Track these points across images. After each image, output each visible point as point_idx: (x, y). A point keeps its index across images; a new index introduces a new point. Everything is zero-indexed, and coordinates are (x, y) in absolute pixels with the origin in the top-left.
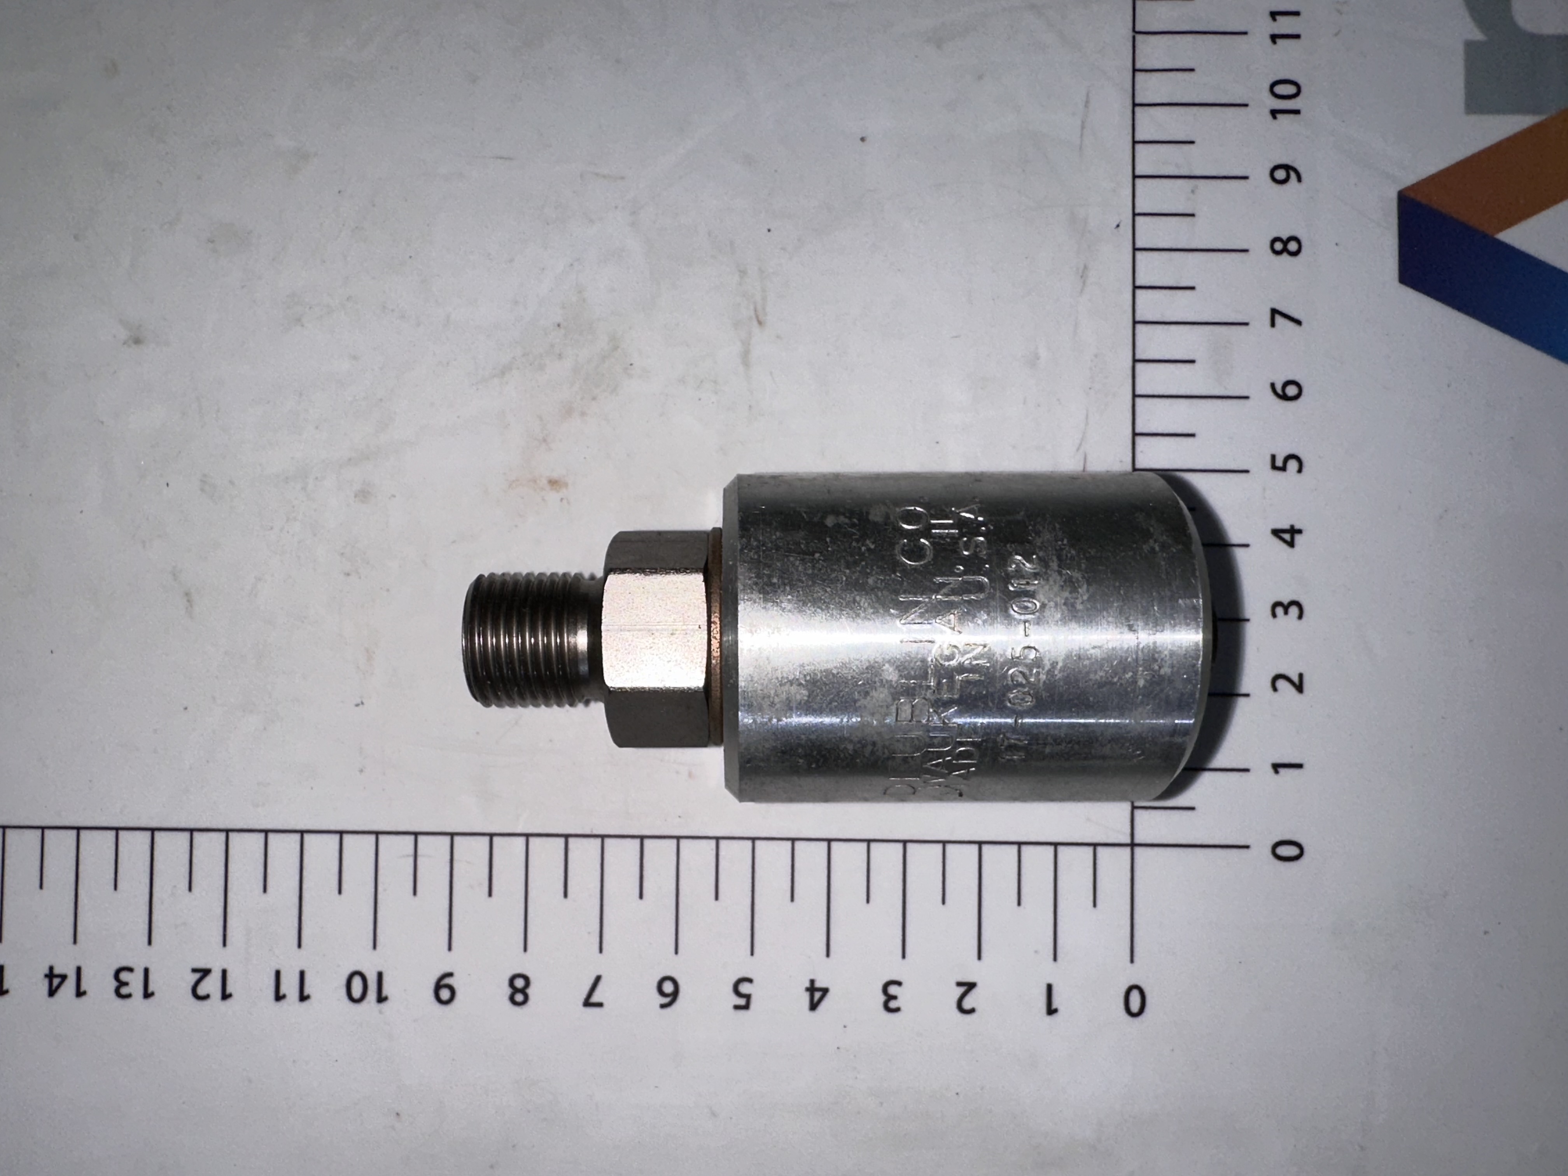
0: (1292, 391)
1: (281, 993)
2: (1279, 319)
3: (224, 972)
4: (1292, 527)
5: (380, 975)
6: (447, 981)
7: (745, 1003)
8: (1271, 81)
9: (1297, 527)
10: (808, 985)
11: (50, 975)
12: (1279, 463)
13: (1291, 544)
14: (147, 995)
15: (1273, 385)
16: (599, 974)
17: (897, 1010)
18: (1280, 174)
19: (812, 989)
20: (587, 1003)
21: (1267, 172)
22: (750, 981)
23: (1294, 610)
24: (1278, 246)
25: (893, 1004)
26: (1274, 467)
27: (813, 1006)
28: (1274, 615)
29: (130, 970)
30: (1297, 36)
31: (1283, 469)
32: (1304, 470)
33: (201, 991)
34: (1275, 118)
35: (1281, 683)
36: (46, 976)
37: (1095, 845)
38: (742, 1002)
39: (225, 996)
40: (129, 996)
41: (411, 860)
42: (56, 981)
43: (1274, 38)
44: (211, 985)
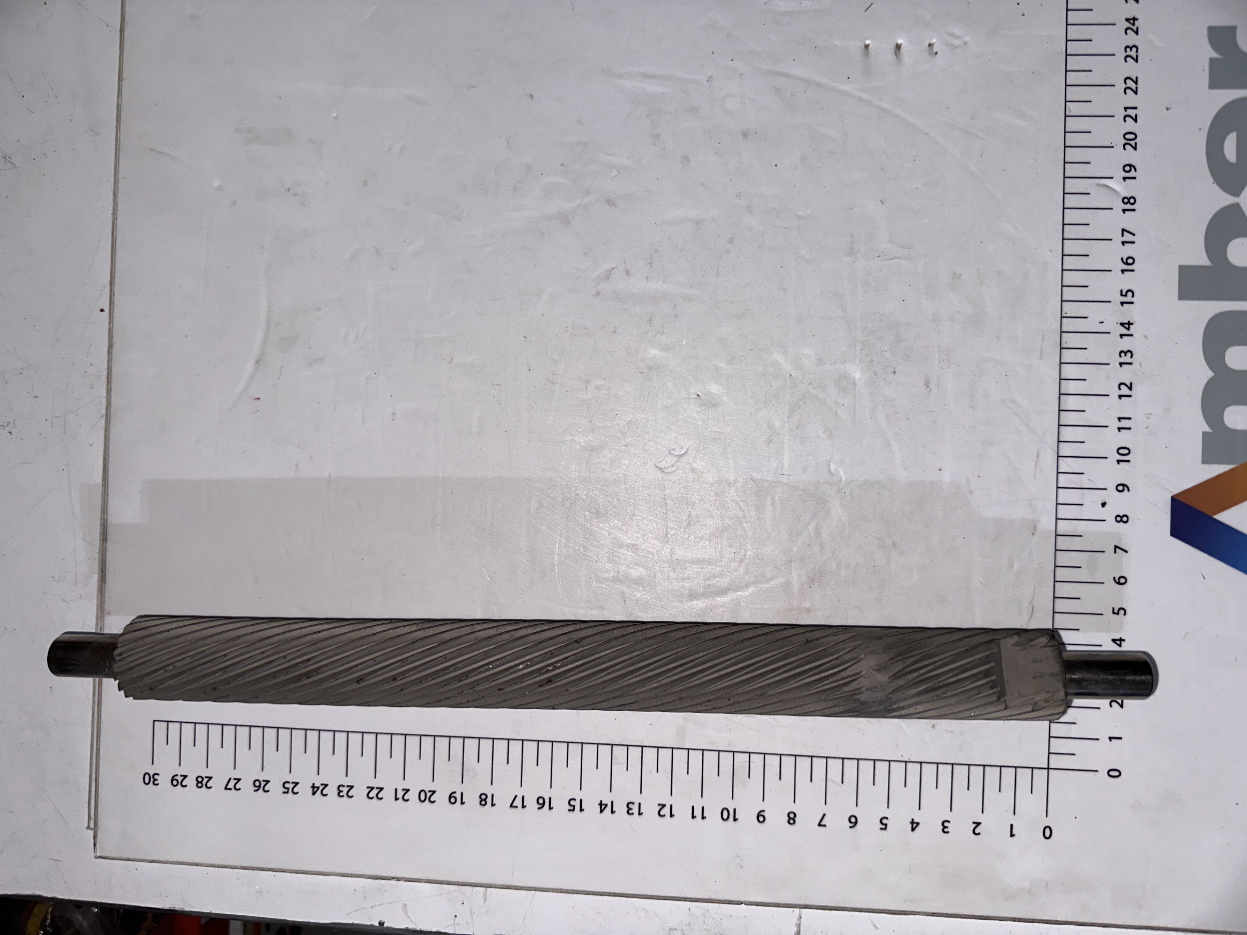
0: (1122, 581)
1: (694, 816)
2: (1117, 550)
3: (671, 806)
4: (1121, 638)
5: (735, 810)
6: (762, 813)
7: (885, 827)
8: (1117, 448)
9: (1123, 638)
10: (911, 821)
11: (601, 804)
12: (1116, 611)
13: (1120, 646)
14: (640, 814)
15: (1114, 578)
16: (824, 813)
17: (948, 832)
18: (1120, 488)
20: (820, 825)
21: (1115, 488)
22: (887, 818)
24: (1119, 519)
25: (946, 830)
26: (1114, 613)
27: (913, 830)
29: (633, 803)
30: (1129, 429)
31: (1118, 614)
32: (1126, 614)
33: (662, 813)
34: (1119, 464)
35: (1113, 704)
36: (599, 804)
37: (1032, 768)
38: (883, 827)
39: (672, 815)
40: (633, 814)
41: (748, 763)
42: (603, 807)
43: (1119, 429)
44: (666, 811)
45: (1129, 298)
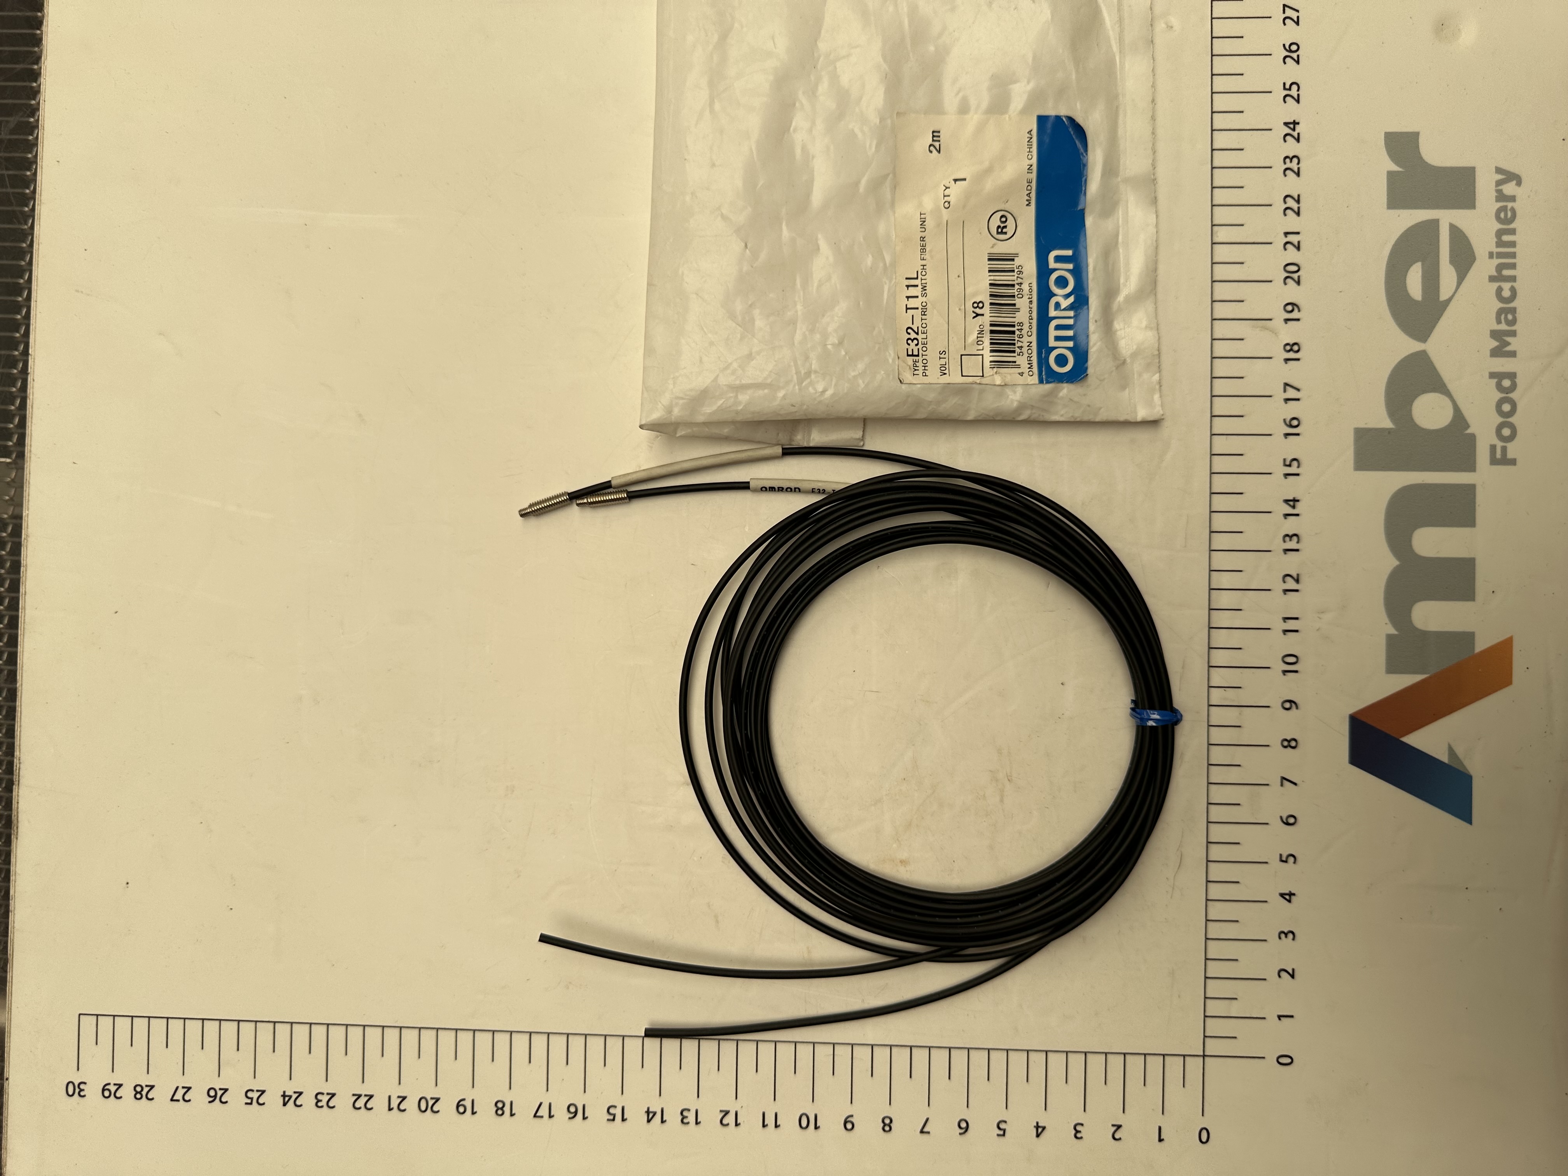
0: (1291, 820)
1: (766, 1124)
2: (1285, 782)
3: (736, 1113)
4: (1290, 892)
5: (816, 1116)
6: (849, 1119)
8: (1283, 655)
9: (1293, 892)
10: (1035, 1125)
11: (648, 1112)
12: (1284, 859)
13: (1289, 901)
15: (1281, 818)
16: (928, 1117)
17: (1081, 1138)
18: (1287, 705)
19: (1037, 1127)
20: (922, 1132)
21: (1280, 704)
22: (1005, 1122)
23: (1290, 936)
24: (1286, 743)
25: (1079, 1135)
27: (1038, 1136)
28: (1280, 938)
29: (689, 1110)
30: (1297, 631)
31: (1286, 862)
32: (1297, 862)
33: (725, 1122)
34: (1285, 675)
35: (1283, 974)
36: (646, 1112)
37: (1184, 1056)
38: (1002, 1132)
39: (737, 1125)
40: (688, 1123)
41: (831, 1056)
42: (651, 1115)
43: (1285, 632)
44: (730, 1119)
45: (1293, 469)
